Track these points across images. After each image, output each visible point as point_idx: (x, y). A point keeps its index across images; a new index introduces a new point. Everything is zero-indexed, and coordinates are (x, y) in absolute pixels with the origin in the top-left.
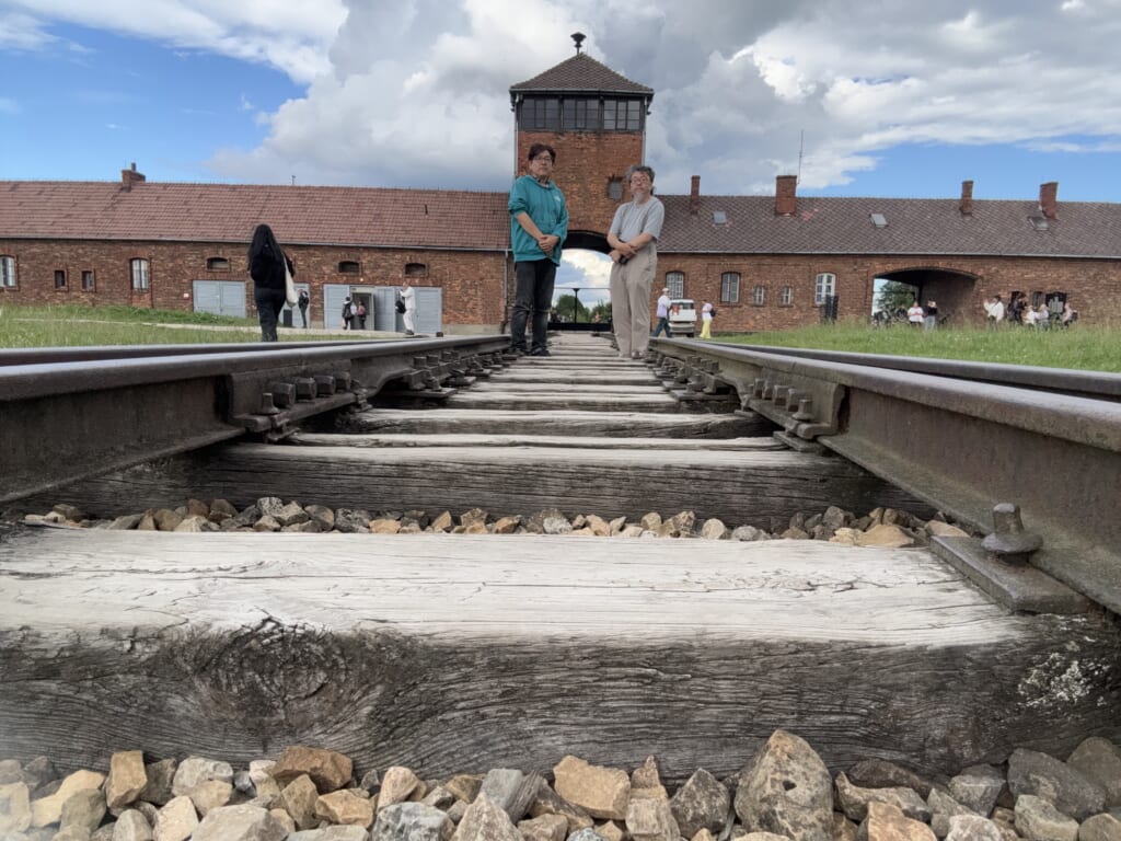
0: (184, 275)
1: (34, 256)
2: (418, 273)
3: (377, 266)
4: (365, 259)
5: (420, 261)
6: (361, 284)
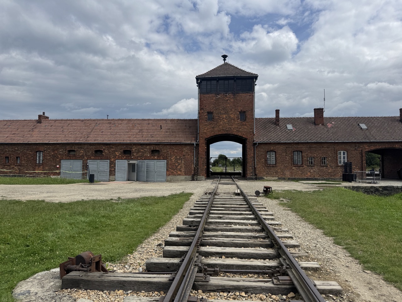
2: (156, 154)
3: (139, 152)
4: (134, 149)
5: (157, 149)
6: (132, 159)
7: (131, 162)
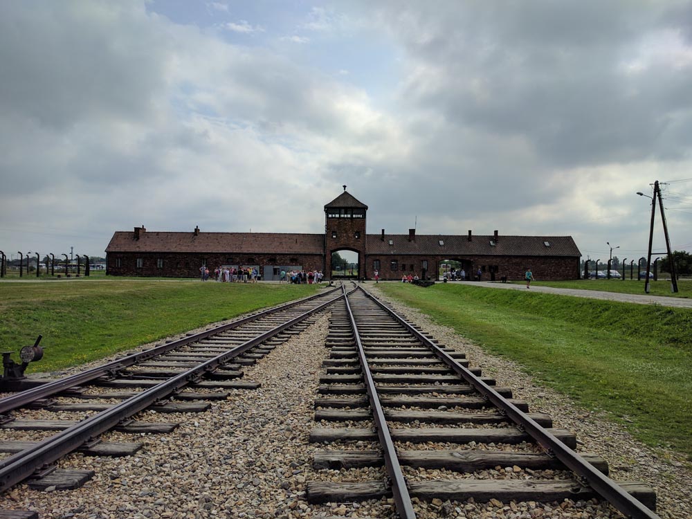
1: (170, 258)
2: (294, 261)
3: (281, 260)
4: (278, 257)
5: (295, 258)
6: (276, 265)
7: (276, 267)
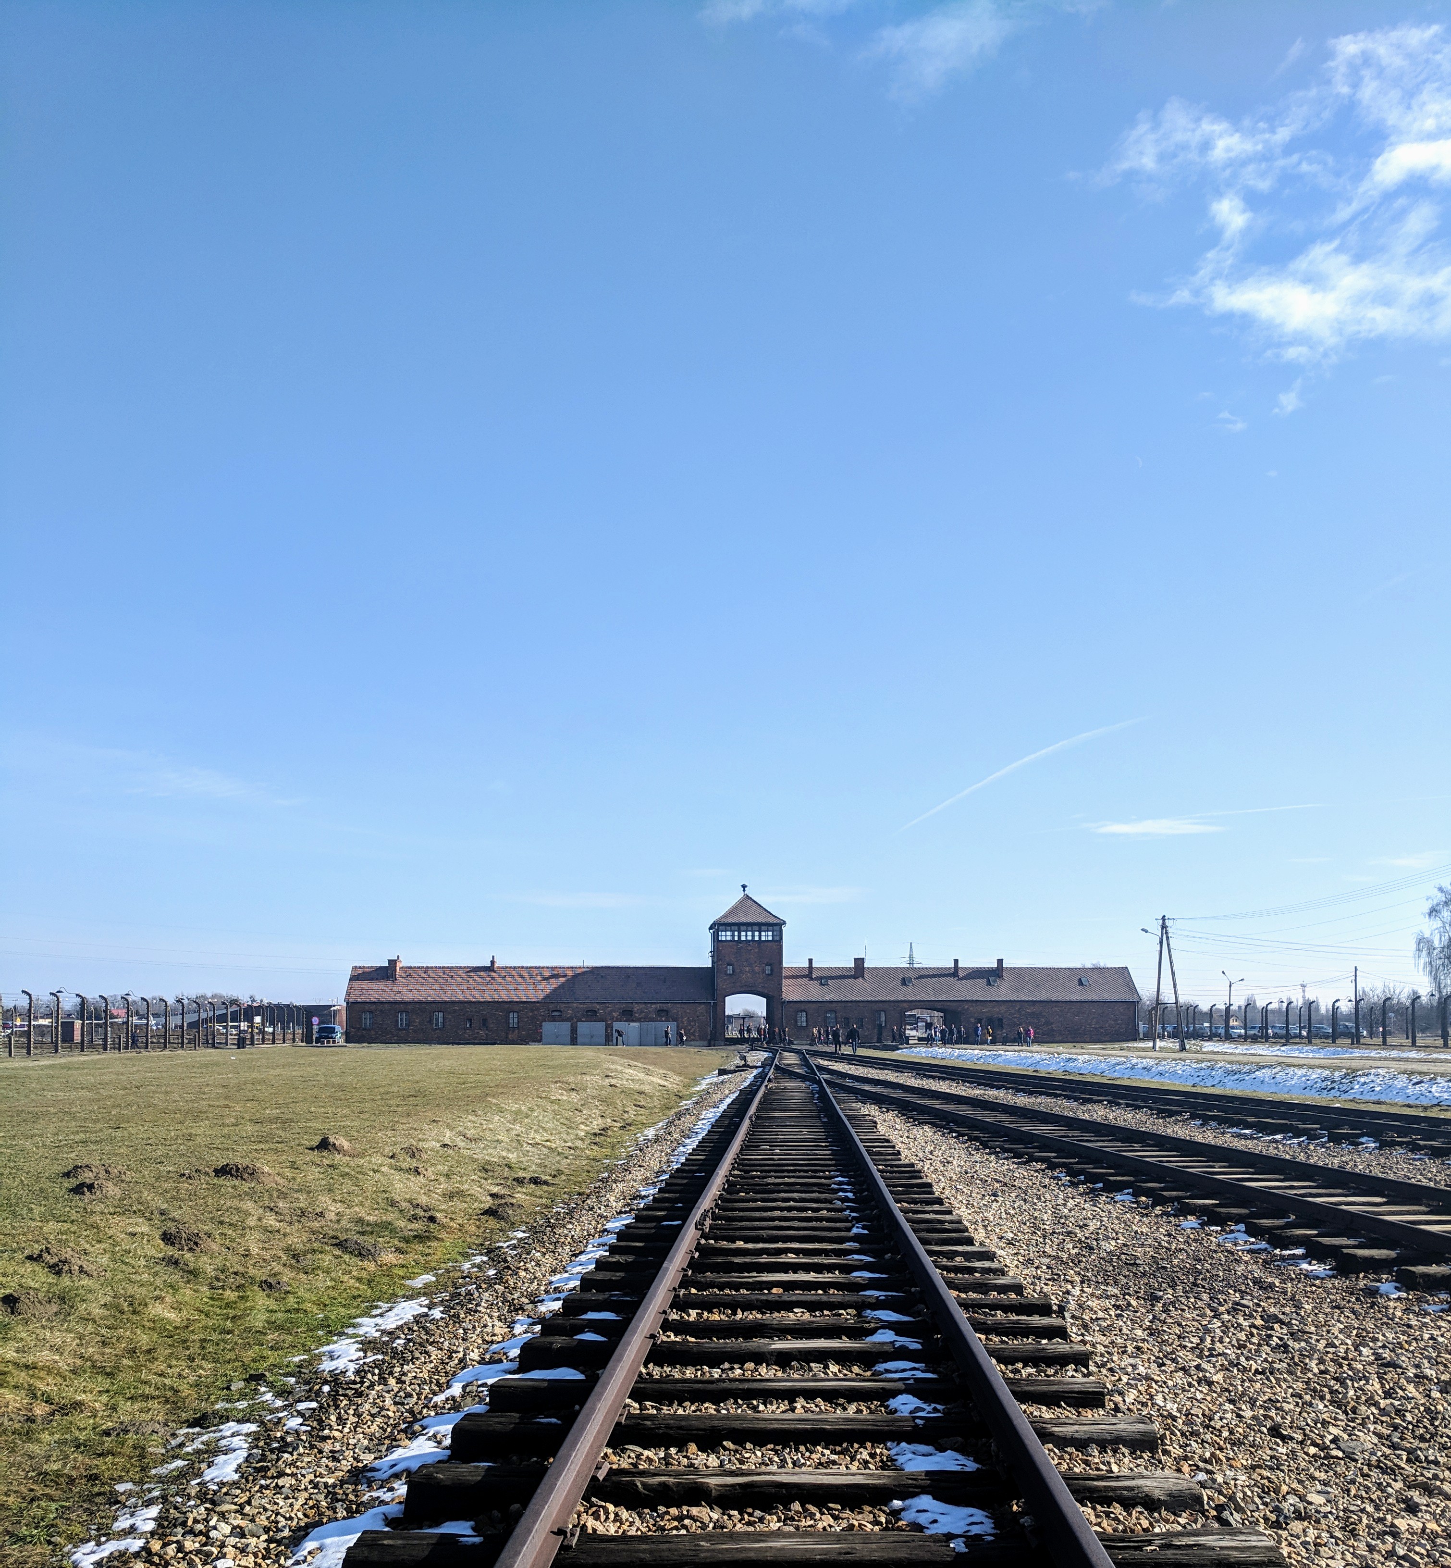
0: (538, 1020)
1: (455, 1011)
2: (663, 1015)
3: (642, 1012)
4: (636, 1008)
5: (664, 1008)
